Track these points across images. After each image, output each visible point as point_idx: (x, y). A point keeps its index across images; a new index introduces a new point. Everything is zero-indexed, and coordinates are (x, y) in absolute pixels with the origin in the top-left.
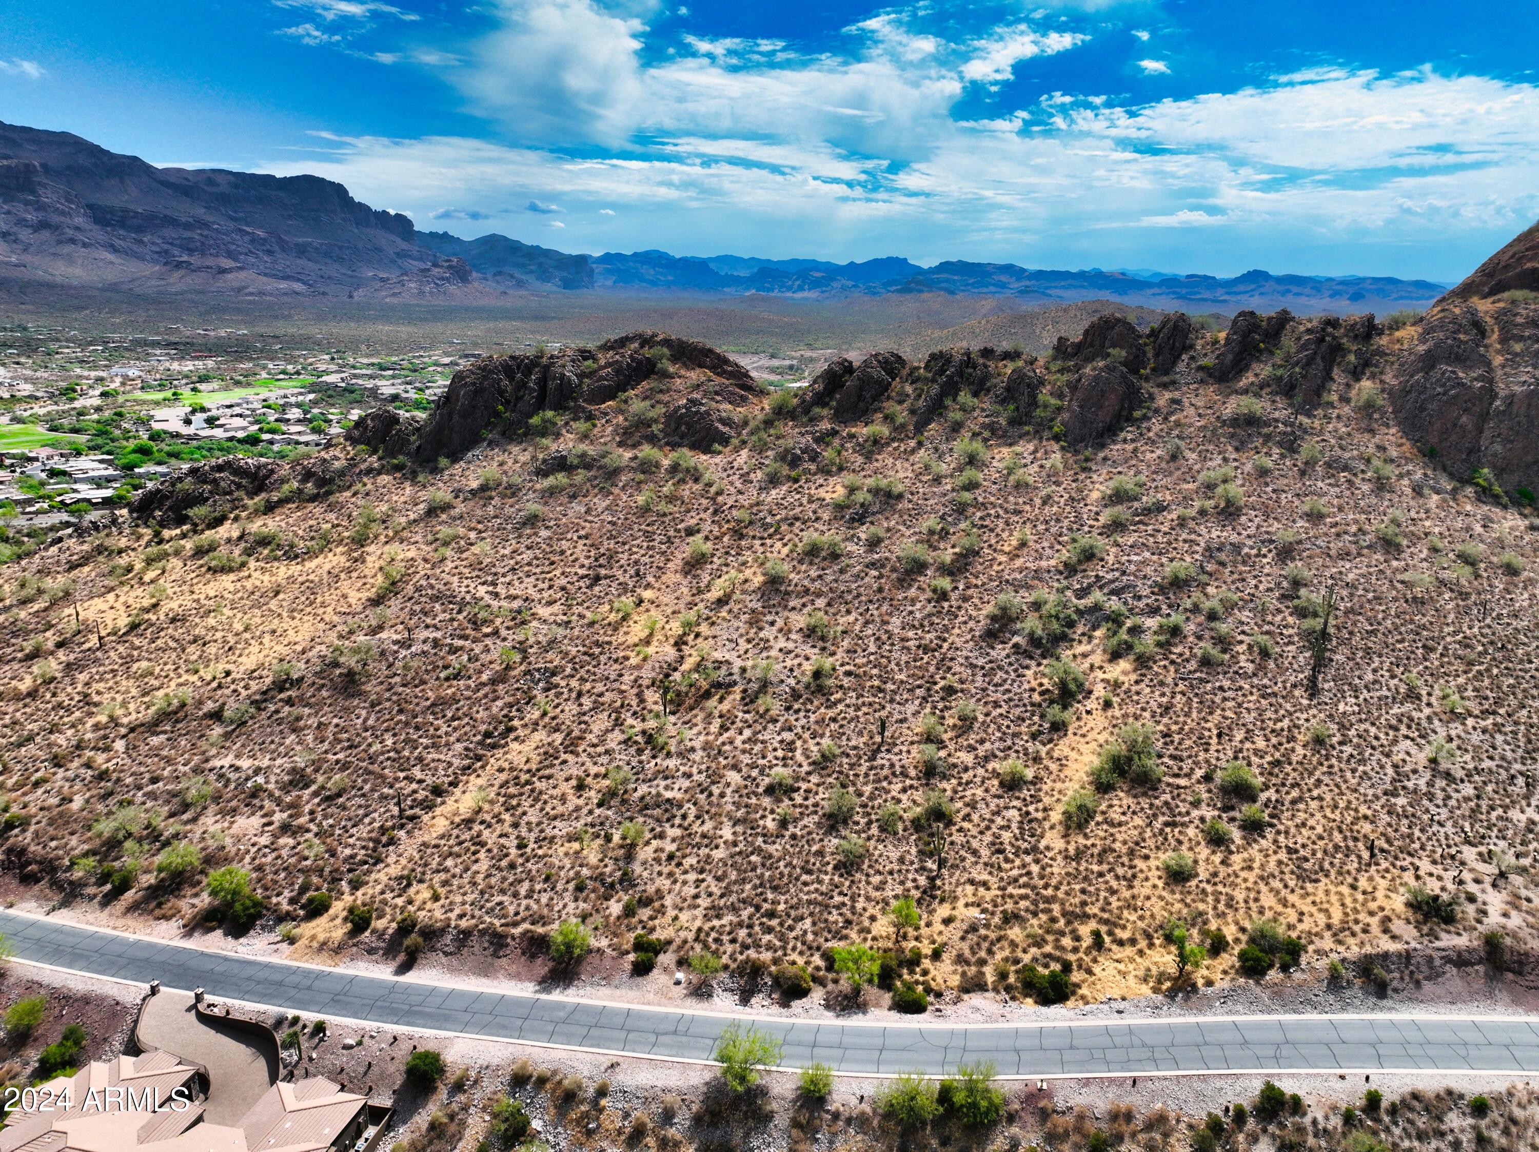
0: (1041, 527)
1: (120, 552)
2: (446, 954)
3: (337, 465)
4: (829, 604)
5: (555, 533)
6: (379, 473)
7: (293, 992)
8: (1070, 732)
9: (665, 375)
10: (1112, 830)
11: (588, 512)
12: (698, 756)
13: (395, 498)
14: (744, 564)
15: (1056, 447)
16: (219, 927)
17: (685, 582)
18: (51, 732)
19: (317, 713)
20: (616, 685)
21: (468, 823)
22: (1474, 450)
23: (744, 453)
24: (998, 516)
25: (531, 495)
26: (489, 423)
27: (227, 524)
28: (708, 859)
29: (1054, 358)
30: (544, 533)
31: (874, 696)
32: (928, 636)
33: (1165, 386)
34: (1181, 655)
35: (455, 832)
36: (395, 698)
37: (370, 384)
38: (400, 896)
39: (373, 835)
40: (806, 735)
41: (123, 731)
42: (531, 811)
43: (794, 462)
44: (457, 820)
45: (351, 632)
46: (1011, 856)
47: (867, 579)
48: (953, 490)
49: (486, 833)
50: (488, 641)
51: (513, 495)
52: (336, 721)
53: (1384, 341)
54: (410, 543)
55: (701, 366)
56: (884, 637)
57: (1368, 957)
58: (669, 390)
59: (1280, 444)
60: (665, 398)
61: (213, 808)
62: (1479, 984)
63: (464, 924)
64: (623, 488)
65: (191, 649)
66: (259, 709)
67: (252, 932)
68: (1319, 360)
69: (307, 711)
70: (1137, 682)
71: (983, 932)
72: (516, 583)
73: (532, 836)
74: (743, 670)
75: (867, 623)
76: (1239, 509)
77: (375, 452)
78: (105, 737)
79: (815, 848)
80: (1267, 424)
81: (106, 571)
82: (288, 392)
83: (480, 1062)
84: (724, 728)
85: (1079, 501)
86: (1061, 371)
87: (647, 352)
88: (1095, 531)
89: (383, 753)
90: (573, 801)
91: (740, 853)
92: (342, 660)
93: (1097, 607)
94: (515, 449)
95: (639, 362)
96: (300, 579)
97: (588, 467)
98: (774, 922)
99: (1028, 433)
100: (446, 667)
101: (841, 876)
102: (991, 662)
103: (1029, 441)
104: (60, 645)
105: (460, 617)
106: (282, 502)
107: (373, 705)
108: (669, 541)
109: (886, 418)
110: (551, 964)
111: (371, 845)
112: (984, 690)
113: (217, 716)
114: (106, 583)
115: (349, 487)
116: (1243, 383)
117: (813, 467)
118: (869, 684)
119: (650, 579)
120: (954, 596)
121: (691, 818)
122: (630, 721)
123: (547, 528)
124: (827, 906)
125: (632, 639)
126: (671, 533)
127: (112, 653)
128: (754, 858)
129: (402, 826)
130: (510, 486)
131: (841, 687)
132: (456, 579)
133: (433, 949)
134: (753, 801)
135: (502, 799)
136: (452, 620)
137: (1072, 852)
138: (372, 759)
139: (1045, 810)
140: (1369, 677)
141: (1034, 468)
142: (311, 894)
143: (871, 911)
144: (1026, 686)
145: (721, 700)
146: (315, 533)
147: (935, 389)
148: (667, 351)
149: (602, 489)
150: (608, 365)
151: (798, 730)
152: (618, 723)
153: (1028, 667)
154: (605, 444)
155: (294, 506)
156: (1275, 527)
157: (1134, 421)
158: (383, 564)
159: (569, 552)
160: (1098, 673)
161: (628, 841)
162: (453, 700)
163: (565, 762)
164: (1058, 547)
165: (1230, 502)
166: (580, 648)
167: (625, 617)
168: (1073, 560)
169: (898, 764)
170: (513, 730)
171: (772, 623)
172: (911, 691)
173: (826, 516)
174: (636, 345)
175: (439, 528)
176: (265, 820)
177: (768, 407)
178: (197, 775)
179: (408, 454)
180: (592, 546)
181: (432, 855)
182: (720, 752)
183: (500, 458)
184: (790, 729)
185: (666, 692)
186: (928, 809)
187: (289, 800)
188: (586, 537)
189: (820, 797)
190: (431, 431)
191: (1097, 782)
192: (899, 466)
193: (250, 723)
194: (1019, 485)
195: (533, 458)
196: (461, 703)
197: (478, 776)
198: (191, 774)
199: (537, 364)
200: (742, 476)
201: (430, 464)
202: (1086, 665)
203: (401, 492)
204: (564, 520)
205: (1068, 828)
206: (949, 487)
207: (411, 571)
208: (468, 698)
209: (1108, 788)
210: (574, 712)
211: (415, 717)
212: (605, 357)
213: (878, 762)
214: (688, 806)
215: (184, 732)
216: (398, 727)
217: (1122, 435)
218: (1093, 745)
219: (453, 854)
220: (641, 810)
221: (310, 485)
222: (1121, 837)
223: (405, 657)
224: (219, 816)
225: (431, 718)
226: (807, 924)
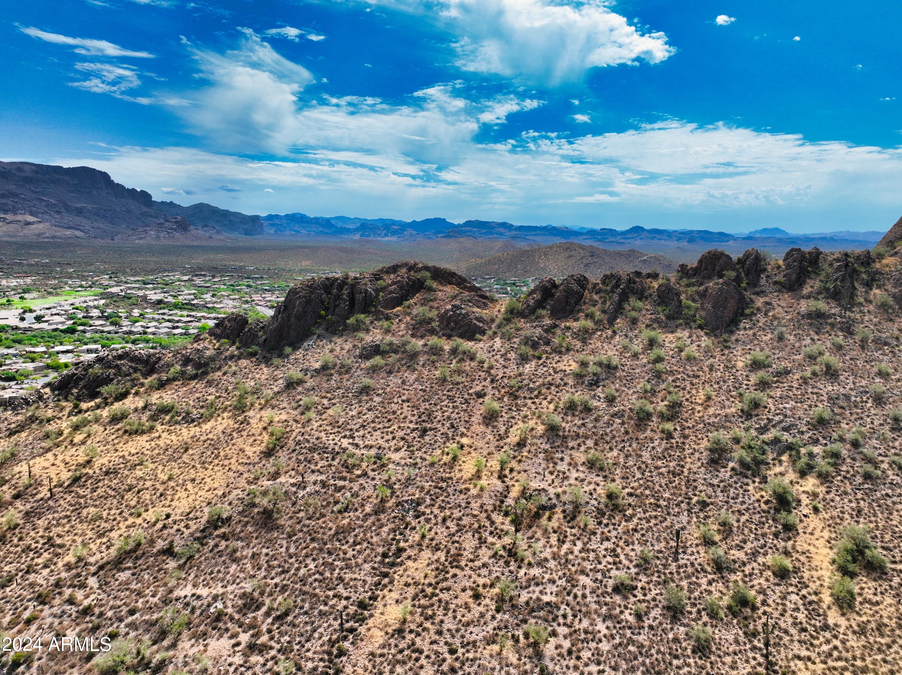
0: (716, 386)
1: (48, 421)
3: (208, 353)
4: (596, 444)
5: (384, 398)
6: (239, 358)
8: (801, 531)
9: (430, 289)
11: (404, 383)
12: (552, 564)
13: (258, 376)
14: (526, 417)
15: (702, 333)
17: (489, 431)
18: (28, 572)
19: (248, 545)
20: (468, 511)
21: (400, 632)
23: (498, 340)
24: (684, 380)
25: (359, 372)
26: (316, 323)
27: (130, 397)
28: (598, 652)
29: (681, 278)
30: (377, 399)
31: (656, 511)
32: (671, 464)
33: (757, 294)
34: (848, 472)
35: (392, 641)
36: (305, 529)
39: (326, 648)
40: (621, 543)
41: (93, 569)
42: (445, 618)
43: (535, 346)
44: (390, 631)
45: (257, 479)
46: (814, 634)
47: (615, 426)
48: (649, 363)
49: (418, 640)
50: (362, 481)
51: (347, 372)
52: (265, 551)
53: (878, 265)
54: (280, 409)
55: (450, 284)
56: (643, 466)
58: (435, 299)
59: (842, 330)
60: (435, 304)
61: (186, 634)
64: (423, 365)
65: (128, 496)
66: (202, 545)
69: (240, 544)
70: (828, 493)
72: (368, 436)
73: (457, 642)
74: (558, 496)
75: (627, 456)
76: (836, 371)
77: (234, 344)
78: (79, 575)
79: (671, 636)
80: (829, 317)
81: (41, 435)
82: (87, 299)
84: (561, 542)
85: (732, 368)
86: (688, 286)
87: (415, 275)
88: (752, 389)
89: (310, 576)
90: (477, 610)
91: (620, 644)
92: (257, 500)
93: (776, 441)
94: (339, 341)
95: (414, 282)
96: (202, 438)
97: (396, 352)
99: (681, 324)
100: (336, 503)
101: (700, 658)
102: (722, 481)
103: (684, 330)
104: (17, 497)
105: (335, 463)
106: (169, 381)
107: (290, 536)
108: (467, 402)
109: (587, 316)
111: (326, 657)
112: (727, 502)
113: (169, 552)
114: (43, 444)
115: (219, 368)
116: (805, 292)
117: (548, 349)
118: (647, 502)
119: (462, 429)
120: (676, 435)
121: (570, 618)
122: (490, 539)
123: (378, 395)
125: (467, 475)
126: (466, 396)
127: (62, 502)
128: (631, 648)
129: (345, 638)
130: (343, 366)
131: (630, 505)
132: (323, 434)
134: (608, 599)
135: (419, 610)
136: (330, 465)
137: (856, 628)
138: (303, 581)
139: (816, 594)
141: (694, 347)
144: (753, 498)
145: (550, 519)
146: (202, 403)
147: (616, 297)
148: (428, 274)
149: (409, 367)
150: (394, 283)
151: (614, 540)
152: (482, 541)
153: (747, 484)
154: (403, 336)
155: (179, 383)
156: (864, 383)
157: (746, 316)
158: (265, 425)
159: (399, 412)
160: (798, 487)
161: (531, 640)
162: (350, 529)
163: (455, 576)
164: (732, 399)
165: (828, 367)
166: (430, 483)
167: (455, 459)
168: (746, 408)
169: (695, 562)
170: (403, 550)
171: (562, 459)
172: (678, 505)
173: (571, 382)
174: (404, 270)
175: (299, 397)
176: (233, 641)
177: (503, 310)
178: (167, 605)
179: (257, 345)
180: (413, 407)
181: (382, 663)
182: (567, 560)
183: (329, 347)
184: (608, 539)
185: (506, 514)
186: (732, 597)
187: (247, 621)
188: (408, 401)
189: (654, 592)
190: (275, 329)
191: (845, 571)
192: (606, 347)
193: (197, 556)
194: (689, 359)
195: (354, 346)
196: (357, 531)
197: (390, 591)
198: (161, 605)
199: (346, 284)
200: (502, 356)
201: (277, 352)
202: (786, 480)
203: (261, 372)
204: (388, 389)
205: (841, 608)
206: (645, 360)
207: (288, 429)
208: (361, 527)
209: (852, 575)
210: (445, 534)
211: (325, 544)
212: (390, 279)
213: (681, 562)
214: (563, 607)
215: (145, 567)
216: (315, 552)
217: (742, 325)
218: (822, 541)
219: (398, 662)
220: (530, 613)
221: (189, 368)
222: (885, 614)
223: (303, 496)
224: (193, 640)
225: (338, 544)
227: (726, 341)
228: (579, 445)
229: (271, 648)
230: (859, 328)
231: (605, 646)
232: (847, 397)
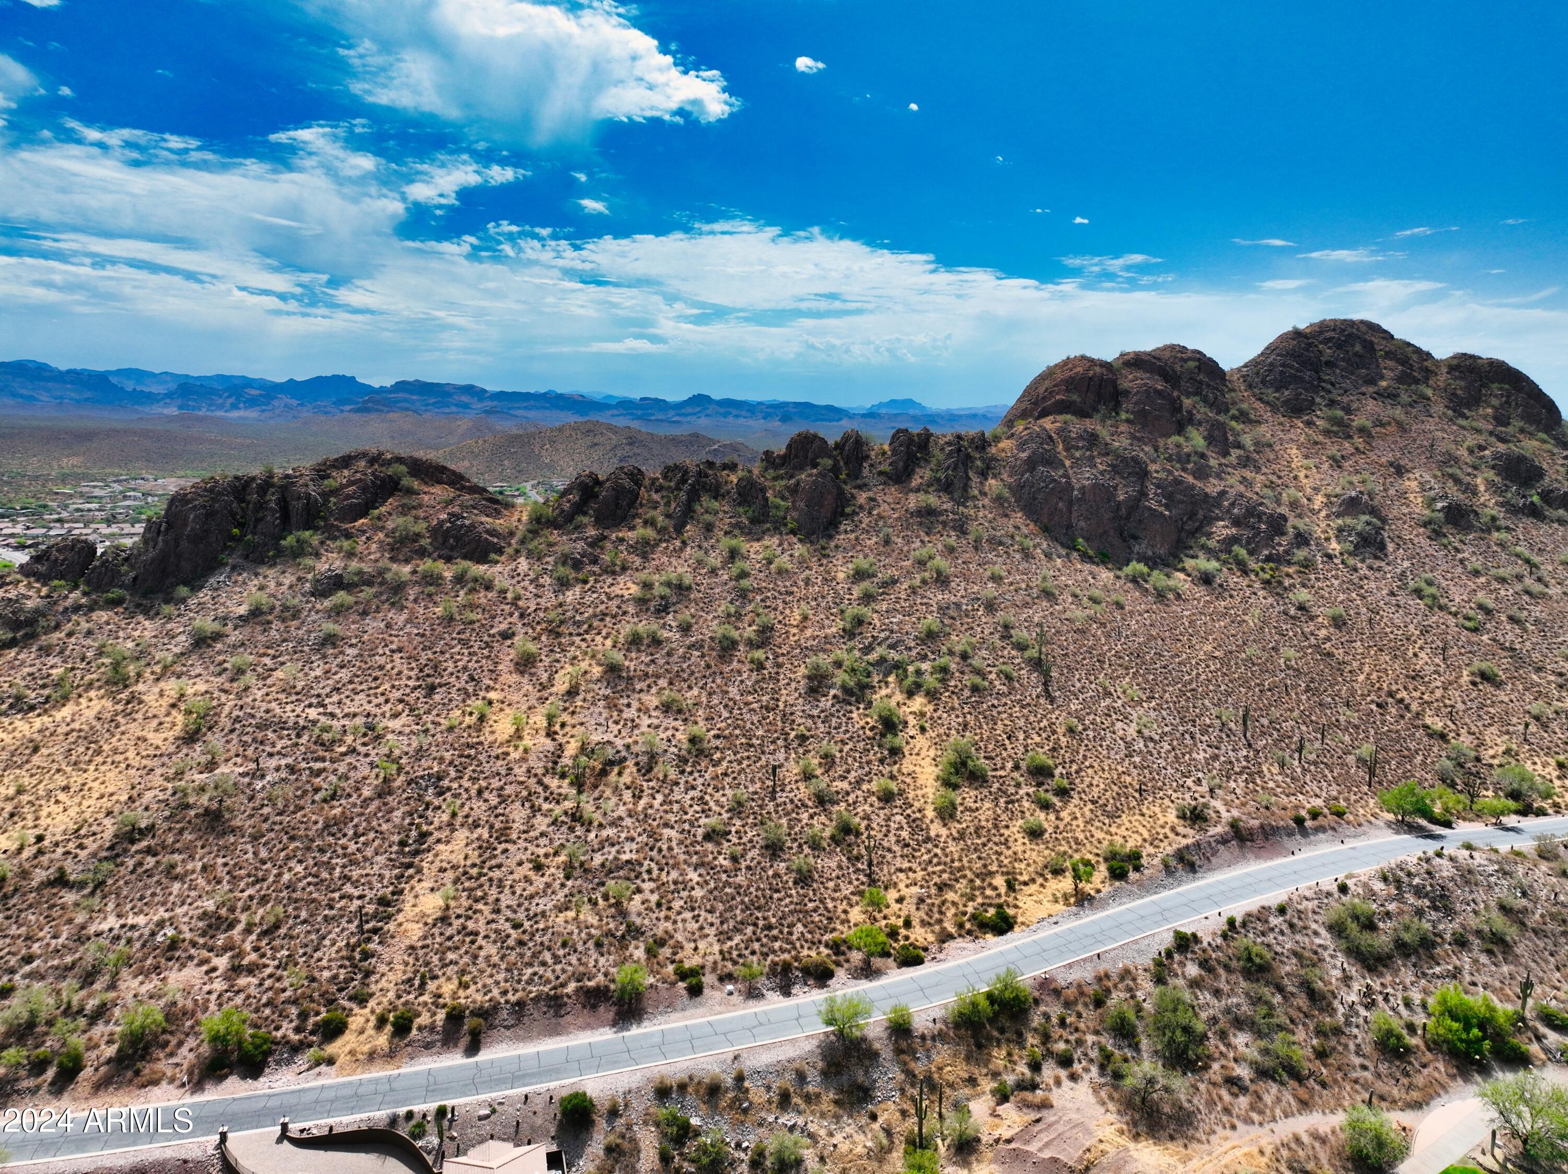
0: (813, 603)
2: (507, 1028)
3: (30, 604)
4: (671, 683)
5: (363, 650)
6: (91, 609)
7: (379, 1097)
8: (907, 753)
9: (410, 492)
10: (974, 815)
11: (389, 626)
12: (628, 822)
13: (137, 634)
14: (575, 658)
15: (795, 540)
16: (231, 1073)
17: (525, 680)
19: (191, 857)
20: (511, 778)
21: (444, 919)
22: (1069, 526)
23: (522, 560)
24: (775, 598)
25: (314, 616)
26: (226, 547)
28: (691, 900)
29: (766, 469)
30: (351, 651)
31: (748, 751)
32: (764, 698)
33: (860, 487)
34: (956, 686)
35: (436, 931)
36: (277, 827)
38: (421, 995)
39: (344, 953)
40: (710, 790)
42: (502, 896)
43: (577, 565)
44: (430, 921)
45: (180, 773)
46: (916, 847)
47: (693, 659)
48: (731, 579)
49: (470, 923)
50: (349, 759)
51: (295, 617)
52: (220, 861)
53: (993, 450)
54: (190, 677)
55: (440, 482)
56: (731, 703)
57: (1177, 851)
58: (420, 506)
59: (954, 528)
60: (421, 513)
61: (125, 973)
62: (1237, 851)
63: (512, 998)
64: (415, 601)
66: (114, 865)
67: (267, 1070)
68: (960, 465)
69: (177, 857)
70: (935, 710)
71: (929, 901)
73: (521, 916)
74: (628, 747)
75: (710, 694)
76: (947, 577)
77: (76, 587)
79: (770, 873)
80: (941, 513)
83: (621, 1090)
84: (637, 797)
85: (831, 580)
86: (775, 479)
87: (386, 470)
88: (855, 603)
89: (300, 880)
90: (539, 882)
91: (715, 888)
92: (191, 800)
93: (882, 660)
94: (271, 573)
95: (383, 480)
96: (61, 730)
97: (370, 584)
98: (775, 932)
99: (768, 530)
100: (317, 790)
101: (803, 888)
102: (822, 711)
103: (772, 536)
105: (304, 739)
107: (255, 839)
108: (487, 645)
109: (646, 522)
110: (614, 1009)
111: (347, 963)
112: (829, 733)
113: (61, 881)
115: (57, 627)
116: (914, 484)
117: (596, 569)
118: (738, 742)
119: (487, 682)
120: (768, 664)
121: (655, 873)
122: (546, 806)
123: (351, 646)
124: (806, 912)
125: (502, 737)
126: (486, 638)
128: (728, 890)
129: (369, 940)
130: (286, 608)
131: (717, 748)
132: (274, 705)
133: (492, 1027)
134: (698, 848)
135: (465, 893)
136: (297, 744)
137: (956, 835)
138: (290, 887)
139: (920, 811)
140: (1078, 685)
141: (786, 558)
142: (312, 1020)
143: (840, 908)
144: (857, 726)
145: (620, 774)
146: (42, 681)
147: (683, 496)
148: (403, 468)
149: (393, 604)
150: (351, 483)
151: (700, 787)
152: (535, 810)
153: (851, 712)
154: (377, 561)
156: (976, 588)
157: (847, 516)
158: (172, 701)
159: (389, 667)
160: (905, 708)
161: (612, 901)
162: (345, 819)
163: (505, 851)
164: (833, 618)
165: (939, 573)
166: (452, 752)
167: (482, 718)
168: (848, 626)
169: (795, 799)
170: (427, 834)
171: (629, 705)
172: (773, 742)
173: (631, 609)
174: (363, 463)
175: (221, 658)
176: (205, 968)
177: (525, 518)
178: (83, 943)
179: (121, 587)
180: (409, 658)
181: (426, 954)
182: (646, 816)
183: (256, 582)
184: (693, 788)
185: (563, 776)
186: (837, 827)
187: (220, 943)
188: (400, 650)
189: (750, 834)
190: (153, 560)
191: (948, 784)
192: (675, 563)
193: (110, 882)
194: (780, 572)
195: (299, 579)
196: (356, 820)
197: (420, 881)
198: (71, 944)
199: (273, 485)
200: (532, 581)
201: (161, 595)
202: (893, 703)
203: (140, 627)
204: (366, 637)
205: (943, 819)
206: (726, 577)
207: (215, 703)
208: (362, 814)
209: (955, 787)
210: (484, 808)
211: (313, 841)
212: (341, 477)
213: (779, 800)
214: (646, 863)
215: (24, 906)
216: (299, 853)
217: (842, 527)
218: (928, 760)
219: (449, 949)
220: (607, 875)
222: (983, 818)
223: (264, 788)
224: (141, 978)
225: (331, 839)
226: (799, 927)
227: (823, 548)
228: (649, 686)
229: (265, 966)
230: (972, 527)
231: (698, 893)
232: (958, 605)
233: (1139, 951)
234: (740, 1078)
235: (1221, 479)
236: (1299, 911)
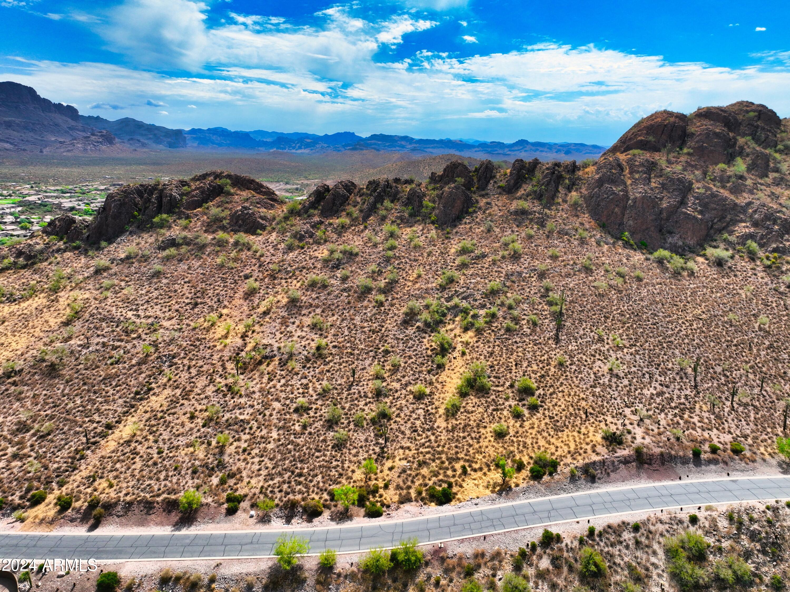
0: (428, 267)
2: (118, 516)
3: (38, 247)
4: (323, 312)
5: (170, 280)
6: (65, 251)
7: (24, 549)
8: (446, 369)
9: (229, 194)
10: (468, 415)
11: (189, 268)
12: (257, 396)
13: (75, 265)
14: (277, 292)
15: (433, 227)
17: (245, 304)
19: (32, 389)
20: (210, 361)
21: (128, 443)
22: (621, 224)
23: (274, 234)
24: (406, 263)
25: (156, 260)
26: (130, 222)
28: (265, 449)
29: (430, 183)
30: (165, 281)
31: (349, 357)
32: (374, 325)
33: (483, 196)
34: (497, 327)
35: (121, 448)
36: (80, 377)
37: (56, 201)
38: (89, 487)
39: (71, 455)
40: (314, 380)
42: (164, 433)
43: (301, 238)
44: (122, 441)
45: (52, 342)
46: (421, 433)
47: (342, 298)
48: (383, 250)
49: (139, 447)
50: (135, 342)
51: (146, 261)
52: (44, 392)
53: (580, 173)
54: (86, 290)
55: (248, 189)
56: (352, 327)
57: (587, 465)
58: (231, 202)
59: (537, 223)
60: (230, 206)
62: (634, 471)
63: (128, 498)
64: (209, 255)
68: (552, 183)
69: (26, 388)
70: (477, 342)
71: (409, 472)
72: (150, 309)
73: (166, 446)
74: (279, 348)
75: (343, 320)
76: (520, 255)
77: (61, 239)
79: (321, 438)
80: (531, 214)
82: (5, 206)
83: (141, 574)
84: (270, 380)
85: (445, 253)
86: (434, 189)
87: (218, 182)
88: (454, 269)
89: (75, 408)
90: (189, 425)
91: (282, 444)
92: (47, 357)
93: (456, 306)
94: (146, 236)
95: (214, 187)
96: (18, 313)
97: (188, 244)
98: (302, 479)
99: (419, 221)
100: (111, 358)
101: (336, 451)
102: (406, 336)
103: (420, 225)
105: (118, 329)
106: (3, 270)
107: (67, 382)
108: (236, 282)
109: (348, 214)
110: (180, 515)
111: (70, 460)
112: (403, 350)
115: (46, 260)
116: (519, 194)
117: (311, 241)
118: (345, 351)
119: (226, 303)
120: (386, 304)
121: (254, 429)
122: (218, 380)
123: (166, 278)
124: (329, 468)
125: (217, 336)
126: (237, 278)
128: (289, 447)
129: (89, 448)
130: (143, 256)
131: (331, 354)
132: (114, 308)
133: (110, 515)
134: (288, 416)
135: (147, 428)
136: (113, 331)
137: (450, 428)
138: (68, 412)
139: (436, 408)
140: (582, 332)
141: (423, 238)
142: (34, 492)
143: (352, 468)
144: (424, 347)
145: (268, 365)
146: (26, 287)
147: (372, 199)
148: (229, 181)
149: (196, 256)
150: (197, 189)
151: (310, 378)
152: (212, 381)
153: (424, 338)
154: (197, 232)
155: (12, 271)
156: (537, 263)
157: (469, 214)
158: (70, 302)
159: (179, 291)
160: (458, 339)
161: (220, 444)
162: (116, 376)
163: (183, 405)
164: (436, 277)
165: (516, 252)
166: (188, 342)
167: (213, 324)
168: (444, 283)
169: (362, 391)
170: (152, 389)
171: (293, 323)
172: (367, 353)
173: (319, 266)
174: (212, 178)
175: (103, 281)
177: (286, 210)
179: (82, 240)
180: (192, 287)
181: (107, 462)
182: (268, 392)
183: (137, 241)
184: (305, 378)
185: (238, 363)
186: (379, 413)
187: (17, 440)
188: (189, 282)
189: (323, 411)
190: (95, 227)
191: (462, 392)
192: (355, 239)
194: (416, 247)
195: (156, 240)
196: (121, 377)
197: (133, 416)
199: (156, 189)
200: (273, 246)
201: (95, 245)
202: (452, 335)
203: (79, 262)
204: (176, 273)
205: (447, 416)
206: (381, 249)
207: (87, 305)
208: (125, 374)
209: (465, 395)
210: (187, 377)
211: (94, 386)
212: (195, 185)
213: (352, 391)
214: (253, 422)
216: (84, 393)
217: (464, 221)
218: (458, 374)
219: (120, 461)
220: (226, 427)
221: (21, 259)
222: (473, 418)
223: (86, 354)
225: (103, 386)
226: (319, 478)
230: (550, 222)
233: (515, 540)
234: (212, 580)
235: (753, 193)
236: (650, 532)
